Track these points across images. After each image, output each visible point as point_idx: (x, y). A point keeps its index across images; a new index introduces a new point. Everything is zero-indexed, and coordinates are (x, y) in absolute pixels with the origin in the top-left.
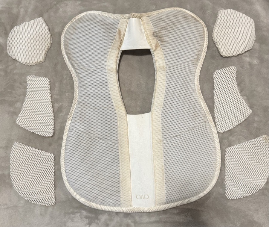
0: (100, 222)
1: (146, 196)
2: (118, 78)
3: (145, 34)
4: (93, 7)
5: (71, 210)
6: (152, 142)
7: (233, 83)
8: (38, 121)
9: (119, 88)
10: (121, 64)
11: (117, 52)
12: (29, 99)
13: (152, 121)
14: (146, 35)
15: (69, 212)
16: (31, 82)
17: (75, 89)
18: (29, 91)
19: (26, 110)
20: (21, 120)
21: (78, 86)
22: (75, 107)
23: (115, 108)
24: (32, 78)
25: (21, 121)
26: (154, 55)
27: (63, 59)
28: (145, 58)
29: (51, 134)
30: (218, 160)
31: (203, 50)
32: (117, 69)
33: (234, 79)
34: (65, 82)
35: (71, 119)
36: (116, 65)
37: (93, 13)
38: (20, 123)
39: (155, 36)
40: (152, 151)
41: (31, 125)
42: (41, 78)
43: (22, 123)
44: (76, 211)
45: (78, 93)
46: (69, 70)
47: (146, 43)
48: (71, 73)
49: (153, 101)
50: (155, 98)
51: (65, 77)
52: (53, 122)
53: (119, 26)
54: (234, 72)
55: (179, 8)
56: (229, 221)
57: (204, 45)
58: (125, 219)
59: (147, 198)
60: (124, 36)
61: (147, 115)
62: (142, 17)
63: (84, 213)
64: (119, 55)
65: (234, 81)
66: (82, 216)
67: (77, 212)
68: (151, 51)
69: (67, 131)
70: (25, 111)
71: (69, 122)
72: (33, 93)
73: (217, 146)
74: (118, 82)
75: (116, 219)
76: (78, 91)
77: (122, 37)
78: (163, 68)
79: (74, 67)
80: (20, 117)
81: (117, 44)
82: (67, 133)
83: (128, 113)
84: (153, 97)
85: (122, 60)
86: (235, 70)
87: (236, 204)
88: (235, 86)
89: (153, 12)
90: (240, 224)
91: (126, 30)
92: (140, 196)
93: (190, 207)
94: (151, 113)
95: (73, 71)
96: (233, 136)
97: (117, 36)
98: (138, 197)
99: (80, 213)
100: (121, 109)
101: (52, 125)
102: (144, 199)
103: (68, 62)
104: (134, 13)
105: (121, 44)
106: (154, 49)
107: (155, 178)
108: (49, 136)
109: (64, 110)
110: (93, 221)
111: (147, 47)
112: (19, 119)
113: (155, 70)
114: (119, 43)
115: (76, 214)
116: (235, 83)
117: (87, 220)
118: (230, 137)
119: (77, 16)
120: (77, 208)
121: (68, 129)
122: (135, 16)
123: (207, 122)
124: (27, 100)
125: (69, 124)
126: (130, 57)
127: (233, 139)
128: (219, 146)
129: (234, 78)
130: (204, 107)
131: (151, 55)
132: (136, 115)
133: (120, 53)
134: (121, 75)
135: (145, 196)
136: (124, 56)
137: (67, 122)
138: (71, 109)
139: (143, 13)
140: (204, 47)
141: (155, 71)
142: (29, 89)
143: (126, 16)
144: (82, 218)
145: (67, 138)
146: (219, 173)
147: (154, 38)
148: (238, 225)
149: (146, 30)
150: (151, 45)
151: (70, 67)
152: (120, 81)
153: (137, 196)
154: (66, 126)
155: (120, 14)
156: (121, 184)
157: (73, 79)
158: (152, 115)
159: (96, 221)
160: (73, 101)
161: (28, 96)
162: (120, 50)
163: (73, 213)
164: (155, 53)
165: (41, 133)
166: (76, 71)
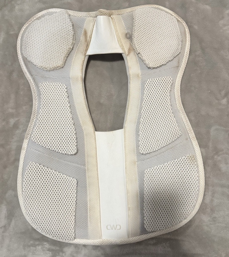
0: (65, 255)
1: (118, 226)
2: (84, 89)
3: (115, 36)
4: (55, 4)
5: (31, 242)
6: (125, 163)
7: (166, 96)
8: (57, 136)
9: (86, 100)
10: (88, 72)
11: (83, 57)
12: (44, 110)
13: (125, 140)
14: (117, 37)
15: (29, 244)
16: (45, 90)
17: (34, 101)
18: (43, 101)
19: (42, 123)
20: (36, 135)
21: (37, 98)
22: (34, 122)
23: (82, 124)
24: (46, 85)
25: (37, 137)
26: (127, 60)
27: (19, 66)
28: (116, 64)
29: (74, 151)
30: (202, 183)
31: (185, 54)
32: (83, 77)
33: (168, 93)
34: (22, 93)
35: (29, 137)
36: (82, 73)
37: (55, 11)
38: (36, 139)
39: (128, 38)
40: (125, 174)
41: (50, 141)
42: (56, 84)
43: (39, 139)
44: (37, 243)
45: (36, 106)
46: (27, 79)
47: (118, 46)
48: (28, 82)
49: (126, 116)
50: (129, 112)
51: (22, 87)
52: (75, 136)
53: (85, 26)
54: (169, 84)
55: (156, 5)
56: (214, 251)
57: (186, 49)
58: (94, 251)
59: (119, 228)
60: (91, 38)
61: (118, 133)
62: (112, 15)
63: (47, 245)
64: (85, 60)
65: (167, 95)
66: (44, 249)
67: (38, 245)
68: (124, 55)
69: (24, 151)
70: (40, 125)
71: (27, 141)
72: (48, 104)
73: (200, 168)
74: (85, 93)
75: (84, 251)
76: (37, 103)
77: (88, 38)
78: (138, 76)
79: (32, 76)
80: (35, 132)
81: (82, 48)
82: (24, 154)
83: (97, 130)
84: (126, 111)
85: (89, 67)
86: (170, 81)
87: (221, 233)
88: (168, 101)
89: (125, 10)
90: (225, 255)
91: (94, 30)
92: (111, 227)
93: (169, 237)
94: (123, 129)
95: (31, 80)
96: (219, 156)
97: (82, 38)
98: (109, 227)
99: (42, 245)
100: (88, 126)
101: (74, 140)
102: (115, 229)
103: (25, 69)
104: (102, 10)
105: (87, 47)
106: (127, 53)
107: (128, 205)
108: (72, 153)
109: (21, 127)
110: (57, 254)
111: (119, 51)
112: (34, 135)
113: (129, 78)
114: (85, 46)
115: (37, 246)
116: (167, 98)
117: (51, 253)
118: (216, 157)
119: (36, 15)
120: (38, 240)
121: (25, 149)
122: (103, 13)
123: (189, 139)
124: (42, 112)
125: (26, 144)
126: (98, 63)
127: (219, 158)
128: (203, 167)
129: (168, 91)
130: (185, 122)
131: (123, 61)
132: (105, 132)
133: (87, 58)
134: (88, 85)
135: (116, 226)
136: (92, 62)
137: (24, 141)
138: (29, 125)
139: (114, 11)
140: (186, 51)
141: (129, 80)
142: (43, 98)
143: (93, 13)
144: (44, 251)
145: (24, 160)
146: (202, 199)
147: (126, 40)
148: (224, 255)
149: (116, 31)
150: (123, 49)
151: (28, 75)
152: (88, 92)
153: (107, 227)
154: (23, 146)
155: (86, 12)
156: (89, 213)
157: (31, 90)
158: (125, 132)
159: (61, 254)
160: (31, 116)
161: (43, 107)
162: (87, 54)
163: (34, 246)
164: (128, 58)
165: (62, 151)
166: (34, 79)
